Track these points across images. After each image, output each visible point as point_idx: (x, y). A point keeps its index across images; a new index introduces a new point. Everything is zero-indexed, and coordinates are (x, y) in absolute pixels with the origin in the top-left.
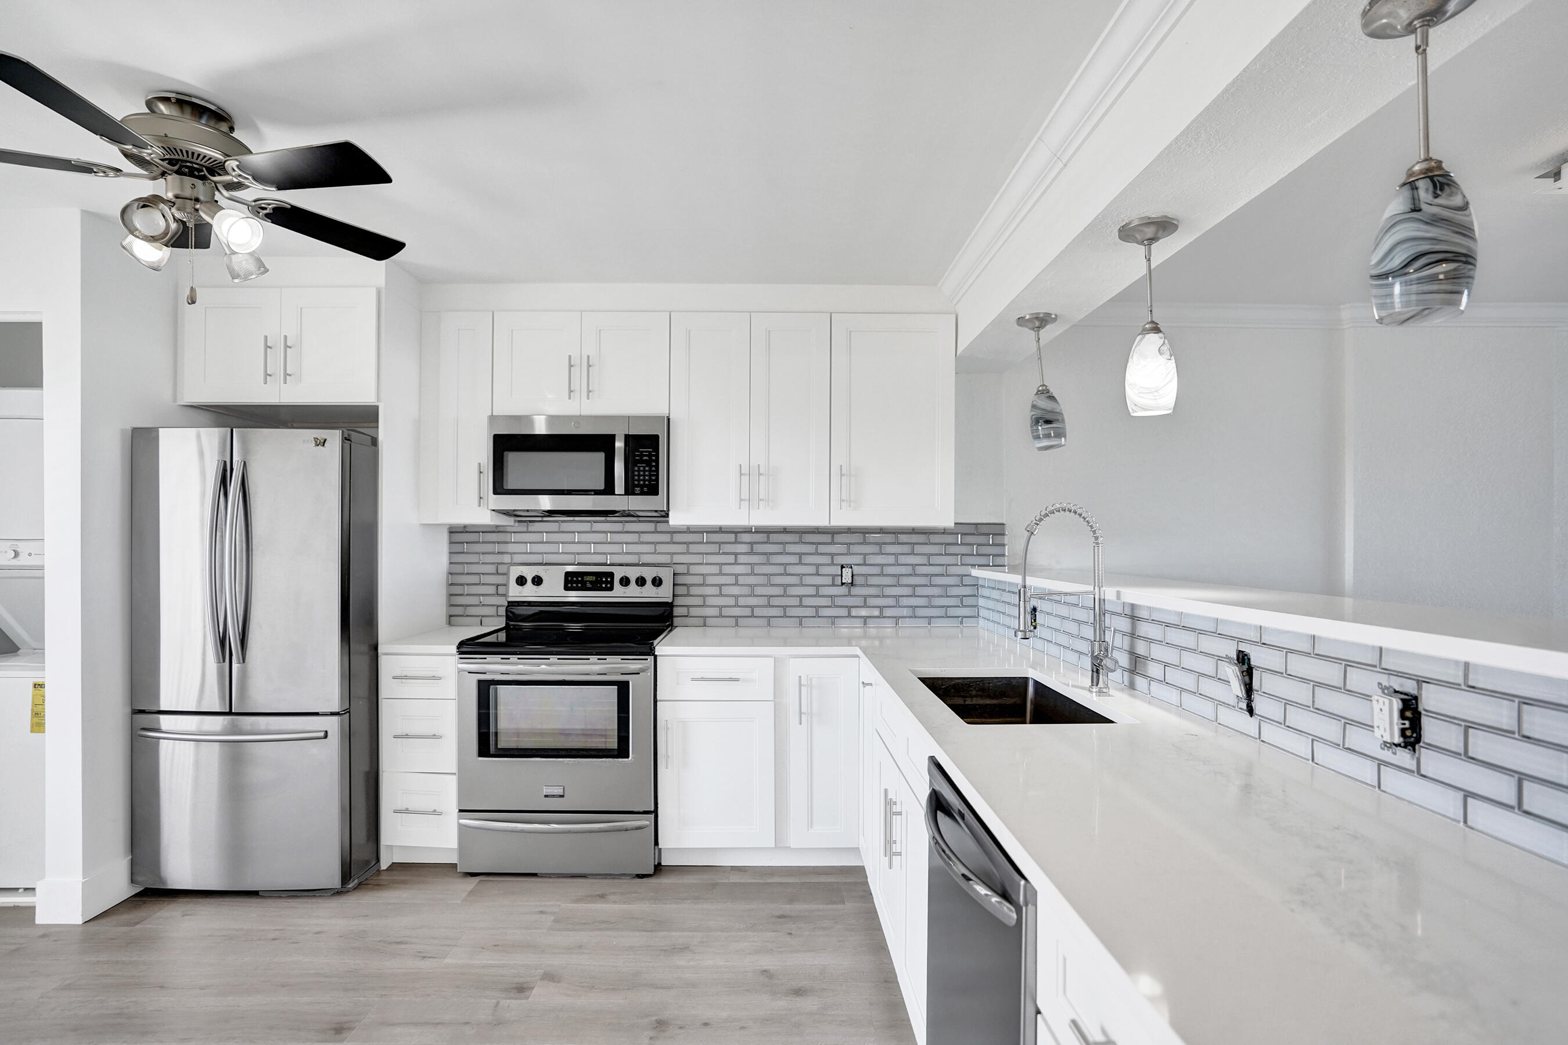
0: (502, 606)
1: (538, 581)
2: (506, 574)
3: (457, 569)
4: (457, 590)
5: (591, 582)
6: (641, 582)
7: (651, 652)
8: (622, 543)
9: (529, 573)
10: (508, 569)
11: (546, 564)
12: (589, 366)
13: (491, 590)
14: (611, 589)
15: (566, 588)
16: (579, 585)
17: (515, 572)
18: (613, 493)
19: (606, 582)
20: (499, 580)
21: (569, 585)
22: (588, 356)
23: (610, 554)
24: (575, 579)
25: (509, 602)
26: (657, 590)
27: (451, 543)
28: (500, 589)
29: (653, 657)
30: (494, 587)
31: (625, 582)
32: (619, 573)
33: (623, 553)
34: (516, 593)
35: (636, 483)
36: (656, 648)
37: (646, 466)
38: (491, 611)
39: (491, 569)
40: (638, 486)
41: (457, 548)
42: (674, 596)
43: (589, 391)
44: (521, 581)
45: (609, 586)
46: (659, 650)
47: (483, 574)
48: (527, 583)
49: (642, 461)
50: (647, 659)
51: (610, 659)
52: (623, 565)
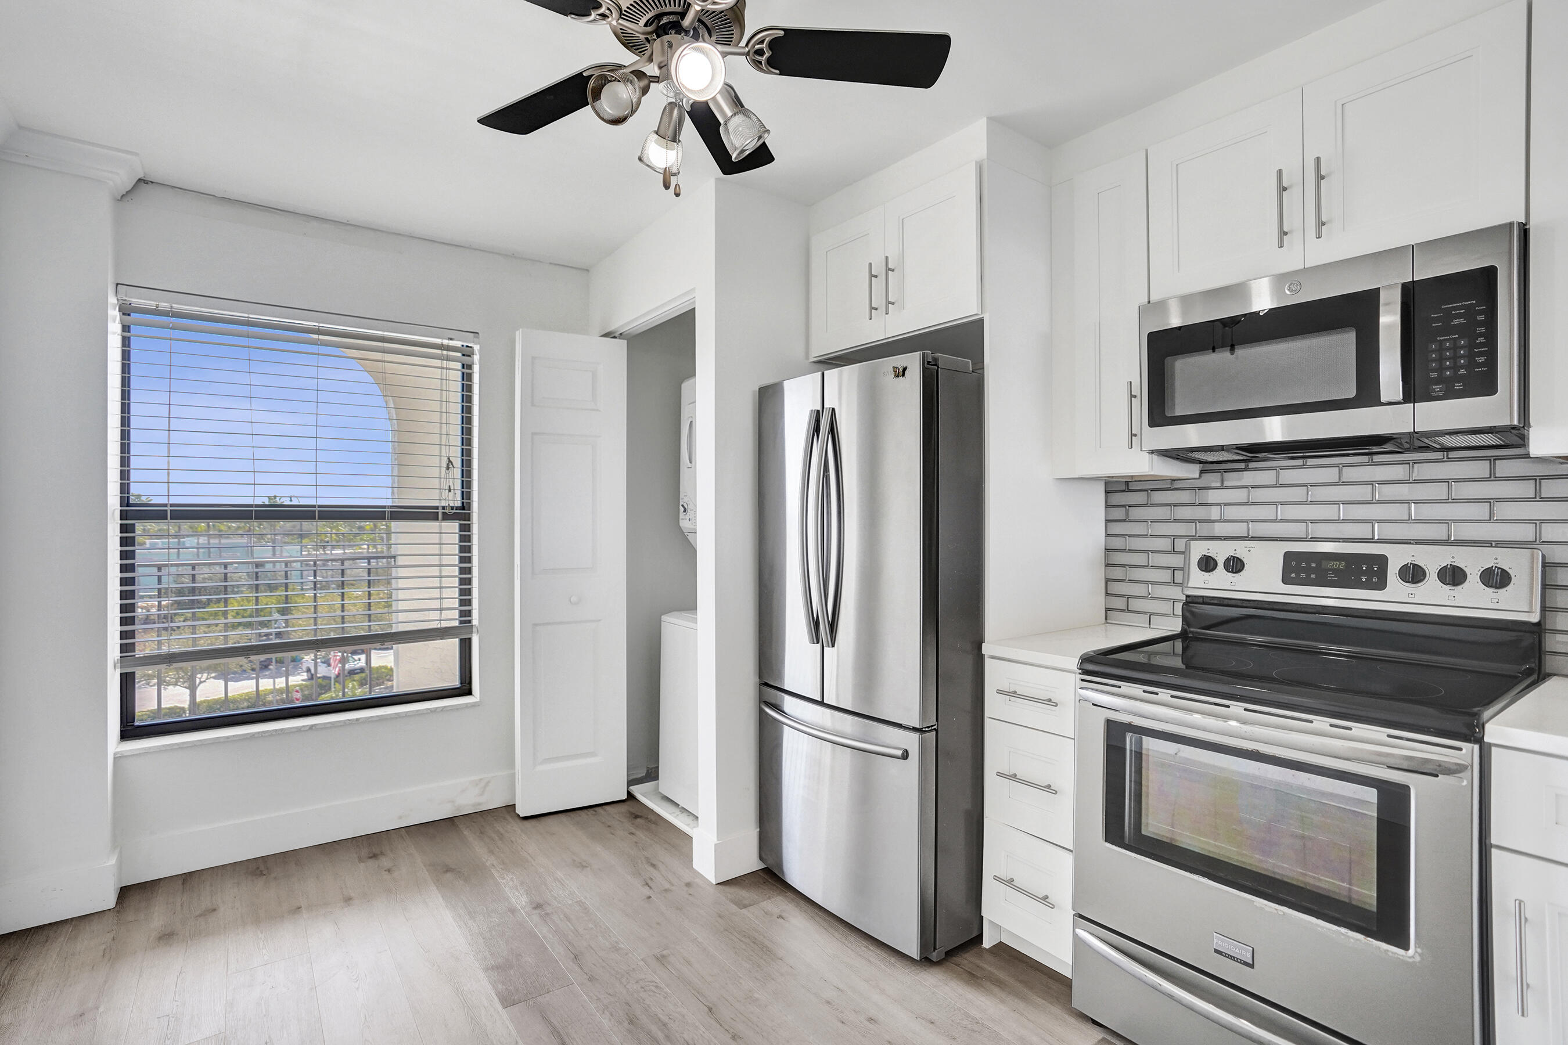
0: (1179, 601)
1: (1235, 565)
2: (1186, 553)
3: (1117, 543)
4: (1118, 573)
5: (1336, 571)
6: (1453, 576)
7: (1473, 733)
8: (1408, 502)
9: (1221, 552)
10: (1187, 546)
11: (1253, 539)
12: (1320, 177)
13: (1166, 576)
14: (1381, 585)
15: (1286, 580)
16: (1313, 576)
17: (1199, 550)
18: (1377, 402)
19: (1370, 573)
20: (1176, 561)
21: (1293, 575)
22: (1318, 160)
23: (1379, 521)
24: (1304, 565)
25: (1187, 596)
26: (1495, 595)
27: (1107, 506)
28: (1176, 575)
29: (1476, 747)
30: (1169, 572)
31: (1413, 574)
32: (1397, 558)
33: (1409, 520)
34: (1201, 583)
35: (1434, 375)
36: (1487, 726)
37: (1461, 337)
38: (1165, 607)
39: (1164, 544)
40: (1437, 382)
41: (1119, 513)
42: (1544, 609)
43: (1321, 224)
44: (1207, 564)
45: (1375, 580)
46: (1495, 731)
47: (1153, 552)
48: (1218, 567)
49: (1447, 330)
50: (1460, 749)
51: (1360, 729)
52: (1410, 543)
